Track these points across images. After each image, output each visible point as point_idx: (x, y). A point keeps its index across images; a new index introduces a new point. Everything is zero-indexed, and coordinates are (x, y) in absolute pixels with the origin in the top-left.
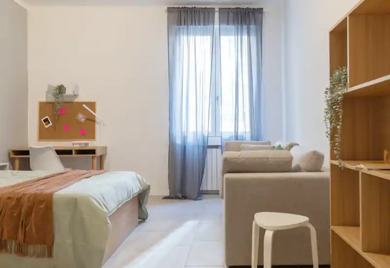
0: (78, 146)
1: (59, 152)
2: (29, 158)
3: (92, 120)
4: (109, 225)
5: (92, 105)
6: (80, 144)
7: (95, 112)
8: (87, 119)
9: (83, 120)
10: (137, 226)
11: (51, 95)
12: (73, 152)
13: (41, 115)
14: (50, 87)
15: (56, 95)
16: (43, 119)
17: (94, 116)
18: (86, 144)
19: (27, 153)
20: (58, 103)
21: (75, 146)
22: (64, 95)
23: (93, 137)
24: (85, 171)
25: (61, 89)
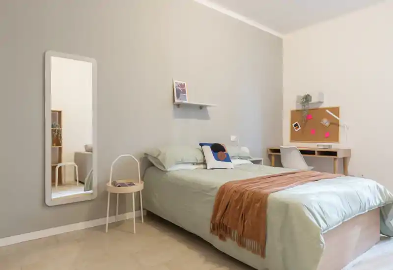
0: (322, 147)
1: (303, 152)
2: (280, 155)
3: (335, 124)
4: (322, 245)
5: (336, 110)
6: (324, 146)
7: (338, 117)
8: (331, 124)
9: (327, 124)
10: (376, 244)
11: (299, 104)
12: (316, 153)
13: (292, 121)
14: (298, 97)
15: (303, 103)
16: (294, 124)
17: (338, 121)
18: (329, 146)
19: (278, 151)
20: (305, 110)
21: (320, 147)
22: (310, 103)
23: (336, 139)
24: (318, 173)
25: (307, 98)
